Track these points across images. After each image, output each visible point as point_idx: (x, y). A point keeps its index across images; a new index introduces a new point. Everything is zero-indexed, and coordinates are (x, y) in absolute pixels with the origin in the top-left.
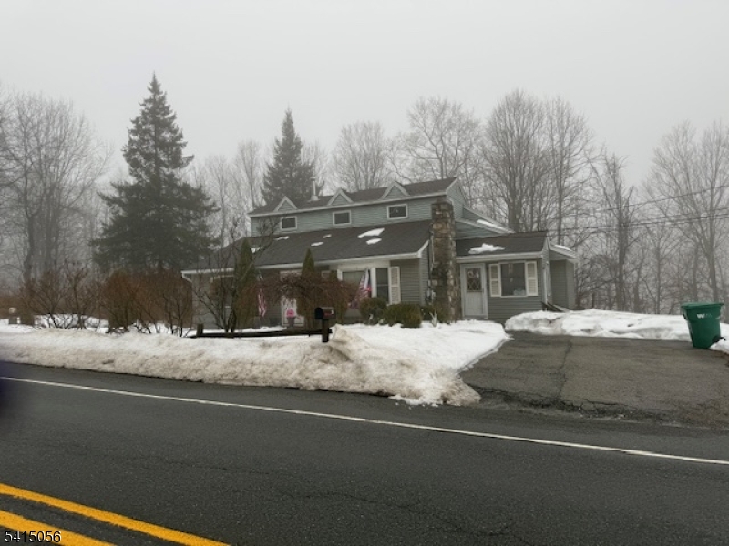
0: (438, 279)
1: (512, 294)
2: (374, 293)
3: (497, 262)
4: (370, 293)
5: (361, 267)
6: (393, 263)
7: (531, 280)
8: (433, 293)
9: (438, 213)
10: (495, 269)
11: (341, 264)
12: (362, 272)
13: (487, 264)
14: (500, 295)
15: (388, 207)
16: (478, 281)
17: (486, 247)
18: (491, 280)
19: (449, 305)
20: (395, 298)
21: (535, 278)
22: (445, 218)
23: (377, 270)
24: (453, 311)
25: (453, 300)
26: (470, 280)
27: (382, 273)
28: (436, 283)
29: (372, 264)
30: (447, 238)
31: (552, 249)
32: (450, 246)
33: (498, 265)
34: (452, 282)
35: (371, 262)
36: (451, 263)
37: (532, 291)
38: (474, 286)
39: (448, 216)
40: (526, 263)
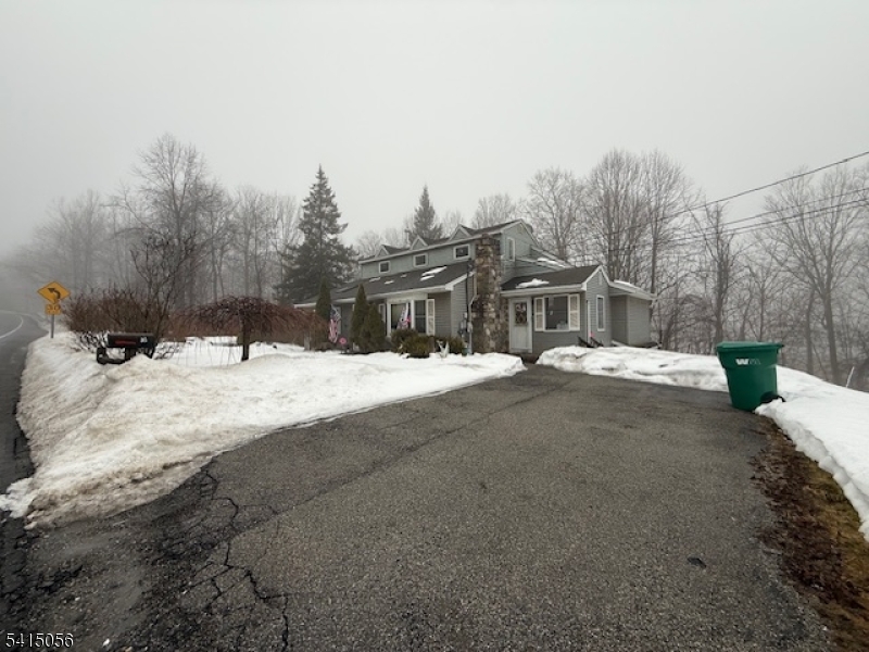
0: (476, 312)
1: (555, 328)
2: (413, 326)
3: (541, 295)
4: (409, 324)
5: (404, 300)
6: (430, 296)
7: (573, 312)
8: (470, 325)
9: (480, 248)
10: (539, 302)
11: (390, 297)
12: (405, 304)
13: (533, 297)
14: (543, 329)
15: (455, 248)
16: (525, 314)
17: (536, 282)
18: (536, 314)
19: (487, 338)
20: (430, 330)
21: (578, 311)
22: (486, 252)
23: (416, 303)
24: (492, 344)
25: (493, 333)
26: (518, 314)
27: (420, 305)
28: (474, 315)
29: (410, 297)
30: (488, 273)
31: (611, 284)
32: (491, 280)
33: (543, 299)
34: (493, 315)
35: (410, 294)
36: (492, 296)
37: (573, 326)
38: (521, 319)
39: (490, 250)
40: (570, 296)
